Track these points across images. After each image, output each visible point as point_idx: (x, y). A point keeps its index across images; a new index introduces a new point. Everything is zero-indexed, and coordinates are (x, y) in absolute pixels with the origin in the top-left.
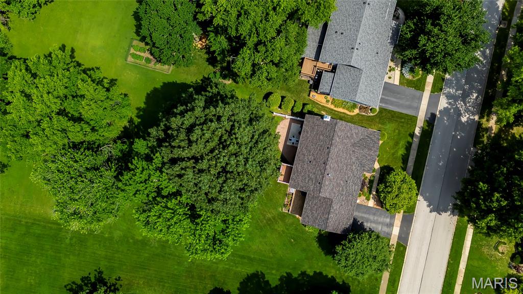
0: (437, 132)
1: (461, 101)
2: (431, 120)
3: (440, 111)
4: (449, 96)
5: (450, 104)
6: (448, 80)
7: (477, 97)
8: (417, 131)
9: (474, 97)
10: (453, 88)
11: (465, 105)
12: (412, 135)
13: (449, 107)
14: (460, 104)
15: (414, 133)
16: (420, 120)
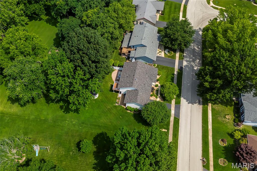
0: (185, 73)
1: (192, 62)
2: (181, 69)
3: (184, 66)
4: (187, 61)
5: (188, 63)
6: (185, 56)
7: (199, 61)
8: (175, 73)
9: (198, 61)
10: (188, 58)
11: (195, 64)
12: (174, 74)
13: (188, 64)
14: (192, 63)
15: (174, 73)
16: (176, 69)
